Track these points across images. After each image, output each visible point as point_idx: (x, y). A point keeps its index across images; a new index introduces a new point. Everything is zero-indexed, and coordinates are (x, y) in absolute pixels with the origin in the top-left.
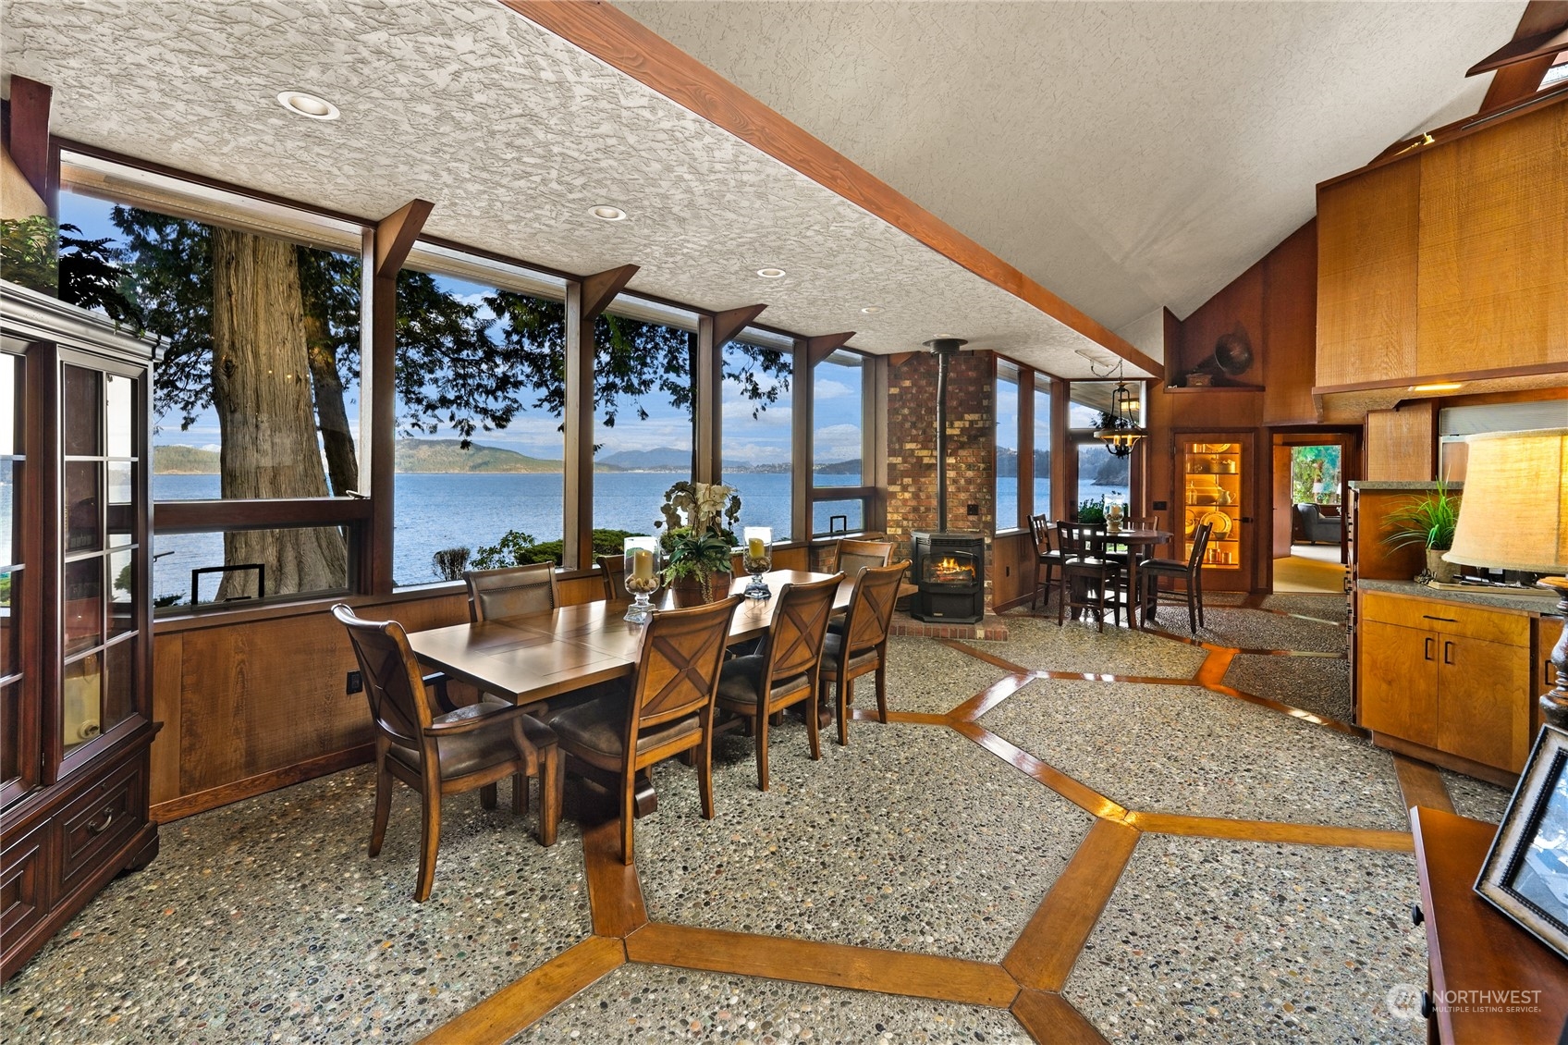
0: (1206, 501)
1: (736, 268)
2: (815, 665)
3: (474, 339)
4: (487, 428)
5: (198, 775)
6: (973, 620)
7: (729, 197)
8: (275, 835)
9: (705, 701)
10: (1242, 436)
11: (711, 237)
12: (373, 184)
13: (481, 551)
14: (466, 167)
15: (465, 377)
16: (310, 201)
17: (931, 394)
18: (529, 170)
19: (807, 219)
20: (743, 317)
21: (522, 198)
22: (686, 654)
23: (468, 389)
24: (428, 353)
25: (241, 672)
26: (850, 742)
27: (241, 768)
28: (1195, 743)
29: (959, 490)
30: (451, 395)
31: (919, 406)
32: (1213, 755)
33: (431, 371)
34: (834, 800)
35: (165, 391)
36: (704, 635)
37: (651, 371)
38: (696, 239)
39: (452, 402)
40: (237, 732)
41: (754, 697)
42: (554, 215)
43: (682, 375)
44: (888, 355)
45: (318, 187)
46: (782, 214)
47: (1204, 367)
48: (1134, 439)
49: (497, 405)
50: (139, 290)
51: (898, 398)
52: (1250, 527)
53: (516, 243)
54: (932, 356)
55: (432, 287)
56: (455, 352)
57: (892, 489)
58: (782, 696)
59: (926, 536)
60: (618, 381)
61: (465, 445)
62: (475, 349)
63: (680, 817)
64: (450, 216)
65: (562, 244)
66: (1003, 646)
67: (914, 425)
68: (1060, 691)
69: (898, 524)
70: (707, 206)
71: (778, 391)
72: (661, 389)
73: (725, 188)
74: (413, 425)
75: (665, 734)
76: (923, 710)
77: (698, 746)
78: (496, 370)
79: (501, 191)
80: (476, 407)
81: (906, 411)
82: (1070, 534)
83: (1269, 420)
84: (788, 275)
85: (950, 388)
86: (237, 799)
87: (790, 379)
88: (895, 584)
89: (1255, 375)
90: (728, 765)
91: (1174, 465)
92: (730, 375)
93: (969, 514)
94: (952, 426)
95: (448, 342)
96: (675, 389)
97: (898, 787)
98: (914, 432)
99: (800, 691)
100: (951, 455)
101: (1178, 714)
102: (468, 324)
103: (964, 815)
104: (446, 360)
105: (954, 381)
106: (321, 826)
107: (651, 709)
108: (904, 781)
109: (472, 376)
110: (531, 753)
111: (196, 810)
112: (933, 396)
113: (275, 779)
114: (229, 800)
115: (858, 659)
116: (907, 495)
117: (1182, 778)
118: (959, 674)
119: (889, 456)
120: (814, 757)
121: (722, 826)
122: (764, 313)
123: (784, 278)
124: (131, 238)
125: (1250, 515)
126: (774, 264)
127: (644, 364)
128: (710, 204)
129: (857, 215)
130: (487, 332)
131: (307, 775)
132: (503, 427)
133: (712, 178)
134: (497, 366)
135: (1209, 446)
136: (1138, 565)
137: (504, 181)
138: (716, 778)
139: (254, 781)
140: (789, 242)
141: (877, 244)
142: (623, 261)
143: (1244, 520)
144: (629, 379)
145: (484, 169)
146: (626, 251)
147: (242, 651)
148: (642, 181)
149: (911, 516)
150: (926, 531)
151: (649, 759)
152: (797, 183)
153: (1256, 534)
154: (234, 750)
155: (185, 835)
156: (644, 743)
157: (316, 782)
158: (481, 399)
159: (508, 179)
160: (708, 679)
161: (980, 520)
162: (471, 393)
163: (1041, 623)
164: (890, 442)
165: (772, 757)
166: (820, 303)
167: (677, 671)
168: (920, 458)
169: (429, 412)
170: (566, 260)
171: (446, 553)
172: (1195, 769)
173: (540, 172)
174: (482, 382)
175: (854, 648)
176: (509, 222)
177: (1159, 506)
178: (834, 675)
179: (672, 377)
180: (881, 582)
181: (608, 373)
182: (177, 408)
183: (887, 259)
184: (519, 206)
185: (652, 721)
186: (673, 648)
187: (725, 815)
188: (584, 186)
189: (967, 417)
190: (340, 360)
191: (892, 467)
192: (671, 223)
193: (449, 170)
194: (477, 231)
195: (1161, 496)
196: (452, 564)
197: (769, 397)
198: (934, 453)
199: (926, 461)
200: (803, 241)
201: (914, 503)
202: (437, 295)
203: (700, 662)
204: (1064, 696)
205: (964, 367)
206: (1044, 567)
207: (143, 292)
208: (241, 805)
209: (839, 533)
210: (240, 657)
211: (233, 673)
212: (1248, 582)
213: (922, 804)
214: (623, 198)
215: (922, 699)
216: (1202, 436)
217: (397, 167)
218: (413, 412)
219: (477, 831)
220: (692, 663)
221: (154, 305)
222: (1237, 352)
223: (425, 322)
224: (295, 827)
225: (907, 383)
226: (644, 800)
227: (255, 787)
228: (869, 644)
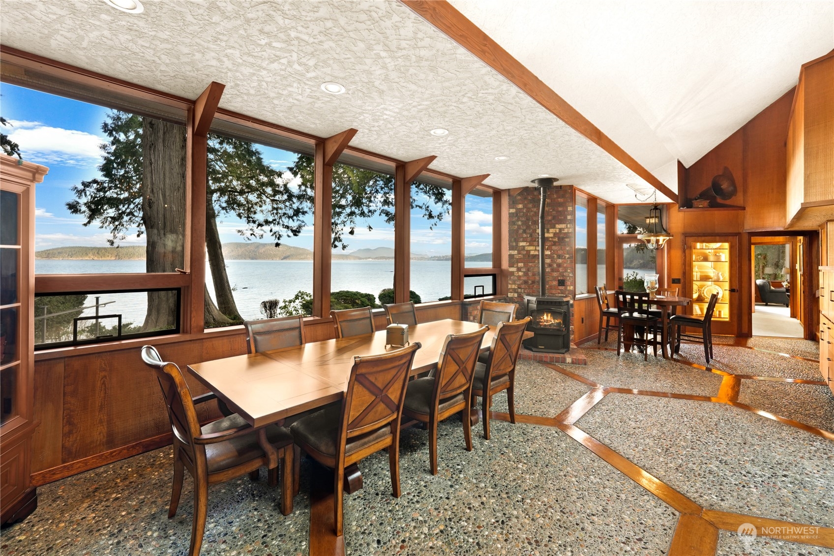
0: (705, 278)
1: (417, 129)
2: (469, 388)
3: (282, 189)
4: (289, 236)
5: (74, 450)
6: (564, 351)
7: (412, 71)
8: (114, 496)
9: (395, 416)
10: (730, 238)
11: (401, 106)
12: (183, 70)
13: (285, 301)
14: (237, 53)
15: (277, 209)
16: (151, 86)
17: (535, 212)
18: (278, 53)
19: (464, 88)
20: (422, 164)
21: (278, 78)
22: (380, 385)
23: (279, 215)
24: (259, 196)
25: (104, 383)
26: (492, 437)
27: (103, 445)
28: (736, 449)
29: (553, 270)
30: (270, 219)
31: (528, 220)
32: (753, 460)
33: (261, 206)
34: (483, 485)
35: (129, 217)
36: (394, 372)
37: (374, 205)
38: (391, 108)
39: (270, 222)
40: (101, 422)
41: (428, 410)
42: (300, 92)
43: (390, 206)
44: (509, 190)
45: (151, 74)
46: (447, 84)
47: (703, 196)
48: (664, 240)
49: (294, 224)
50: (115, 165)
51: (515, 215)
52: (736, 294)
53: (281, 115)
54: (535, 189)
55: (261, 162)
56: (271, 196)
57: (512, 269)
58: (447, 409)
59: (534, 299)
60: (357, 211)
61: (277, 245)
62: (283, 195)
63: (377, 494)
64: (236, 94)
65: (308, 114)
66: (584, 368)
67: (525, 231)
68: (628, 403)
69: (515, 291)
70: (397, 80)
71: (443, 214)
72: (380, 215)
73: (408, 64)
74: (251, 234)
75: (366, 440)
76: (538, 414)
77: (390, 446)
78: (293, 205)
79: (264, 73)
80: (283, 225)
81: (520, 223)
82: (624, 298)
83: (748, 228)
84: (450, 133)
85: (546, 209)
86: (100, 465)
87: (450, 207)
88: (520, 333)
89: (738, 200)
90: (412, 452)
91: (685, 256)
92: (417, 206)
93: (559, 285)
94: (548, 232)
95: (269, 190)
96: (387, 214)
97: (528, 476)
98: (525, 235)
99: (458, 405)
100: (547, 249)
101: (716, 425)
102: (278, 181)
103: (578, 504)
104: (268, 200)
105: (549, 205)
106: (145, 489)
107: (354, 425)
108: (531, 471)
109: (281, 209)
110: (273, 453)
111: (72, 473)
112: (537, 214)
113: (125, 451)
114: (95, 466)
115: (497, 381)
116: (521, 274)
117: (736, 480)
118: (558, 387)
119: (510, 250)
120: (468, 449)
121: (406, 504)
122: (435, 162)
123: (447, 136)
124: (112, 138)
125: (736, 287)
126: (441, 125)
127: (370, 201)
128: (399, 77)
129: (498, 83)
130: (288, 186)
131: (148, 448)
132: (296, 235)
133: (400, 54)
134: (294, 203)
135: (707, 244)
136: (669, 318)
137: (264, 64)
138: (403, 462)
139: (112, 453)
140: (451, 108)
141: (510, 107)
142: (347, 127)
143: (732, 290)
144: (363, 209)
145: (249, 54)
146: (348, 119)
147: (105, 370)
148: (352, 60)
149: (523, 286)
150: (532, 296)
151: (354, 458)
152: (458, 56)
153: (740, 299)
154: (98, 434)
155: (60, 492)
156: (351, 447)
157: (152, 453)
158: (286, 221)
159: (267, 62)
160: (396, 401)
161: (566, 289)
162: (280, 217)
163: (605, 353)
164: (510, 241)
165: (440, 447)
166: (469, 154)
167: (374, 398)
168: (529, 251)
169: (260, 227)
170: (313, 126)
171: (267, 302)
172: (744, 473)
173: (286, 55)
174: (286, 212)
175: (494, 375)
176: (273, 98)
177: (675, 281)
178: (481, 392)
179: (386, 207)
180: (512, 332)
181: (351, 206)
182: (134, 226)
183: (515, 119)
184: (277, 85)
185: (356, 433)
186: (371, 382)
187: (408, 494)
188: (316, 66)
189: (557, 226)
190: (215, 201)
191: (511, 256)
192: (375, 95)
193: (227, 56)
194: (256, 106)
195: (677, 275)
196: (270, 308)
197: (438, 218)
198: (537, 248)
199: (532, 253)
200: (461, 106)
201: (525, 278)
202: (263, 166)
203: (391, 390)
204: (632, 407)
205: (555, 196)
206: (605, 318)
207: (118, 166)
208: (102, 469)
209: (479, 296)
210: (103, 374)
211: (99, 384)
212: (735, 328)
213: (546, 492)
214: (342, 75)
215: (537, 406)
216: (703, 238)
217: (194, 55)
218: (251, 228)
219: (243, 499)
220: (384, 391)
221: (122, 172)
222: (725, 186)
223: (258, 181)
224: (128, 489)
225: (520, 206)
226: (353, 480)
227: (113, 457)
228: (504, 372)
